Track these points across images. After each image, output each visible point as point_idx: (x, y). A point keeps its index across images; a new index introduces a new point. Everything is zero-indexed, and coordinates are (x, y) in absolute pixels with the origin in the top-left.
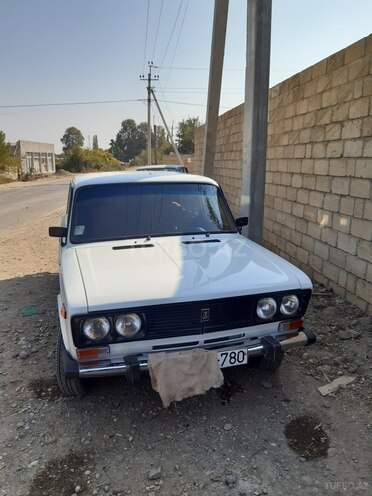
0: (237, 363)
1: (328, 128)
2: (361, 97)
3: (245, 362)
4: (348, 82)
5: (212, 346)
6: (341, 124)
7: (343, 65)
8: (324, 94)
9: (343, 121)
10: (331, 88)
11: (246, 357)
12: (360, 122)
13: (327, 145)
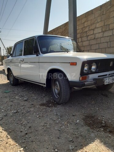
1: (87, 32)
2: (101, 21)
4: (95, 18)
6: (93, 30)
7: (93, 14)
8: (85, 23)
9: (94, 29)
10: (88, 21)
12: (101, 28)
13: (88, 37)
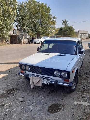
0: (46, 84)
3: (48, 84)
5: (43, 78)
11: (49, 83)
